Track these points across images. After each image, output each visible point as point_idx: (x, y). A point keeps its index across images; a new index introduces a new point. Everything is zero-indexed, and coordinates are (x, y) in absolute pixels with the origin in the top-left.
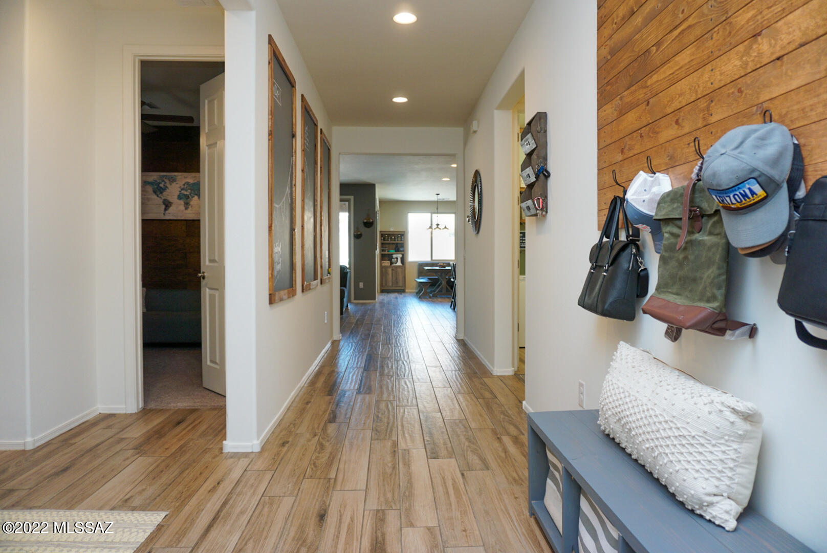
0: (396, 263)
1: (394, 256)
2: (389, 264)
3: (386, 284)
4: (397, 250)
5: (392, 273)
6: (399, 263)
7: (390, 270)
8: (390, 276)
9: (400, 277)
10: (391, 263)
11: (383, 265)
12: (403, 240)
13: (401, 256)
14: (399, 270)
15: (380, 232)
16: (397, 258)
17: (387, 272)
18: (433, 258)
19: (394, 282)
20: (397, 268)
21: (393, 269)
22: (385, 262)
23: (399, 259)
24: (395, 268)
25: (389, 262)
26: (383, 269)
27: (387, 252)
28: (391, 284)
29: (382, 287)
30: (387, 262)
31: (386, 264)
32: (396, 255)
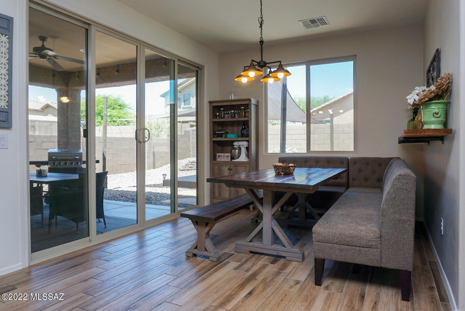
0: (237, 158)
1: (236, 144)
3: (220, 194)
6: (243, 158)
7: (226, 170)
10: (232, 158)
12: (248, 114)
13: (245, 144)
14: (241, 170)
15: (210, 102)
17: (221, 173)
18: (311, 150)
19: (232, 191)
20: (237, 167)
21: (230, 167)
22: (223, 155)
23: (242, 151)
24: (233, 166)
25: (229, 155)
26: (216, 166)
27: (224, 137)
28: (228, 194)
29: (214, 198)
30: (226, 154)
31: (225, 159)
32: (238, 144)
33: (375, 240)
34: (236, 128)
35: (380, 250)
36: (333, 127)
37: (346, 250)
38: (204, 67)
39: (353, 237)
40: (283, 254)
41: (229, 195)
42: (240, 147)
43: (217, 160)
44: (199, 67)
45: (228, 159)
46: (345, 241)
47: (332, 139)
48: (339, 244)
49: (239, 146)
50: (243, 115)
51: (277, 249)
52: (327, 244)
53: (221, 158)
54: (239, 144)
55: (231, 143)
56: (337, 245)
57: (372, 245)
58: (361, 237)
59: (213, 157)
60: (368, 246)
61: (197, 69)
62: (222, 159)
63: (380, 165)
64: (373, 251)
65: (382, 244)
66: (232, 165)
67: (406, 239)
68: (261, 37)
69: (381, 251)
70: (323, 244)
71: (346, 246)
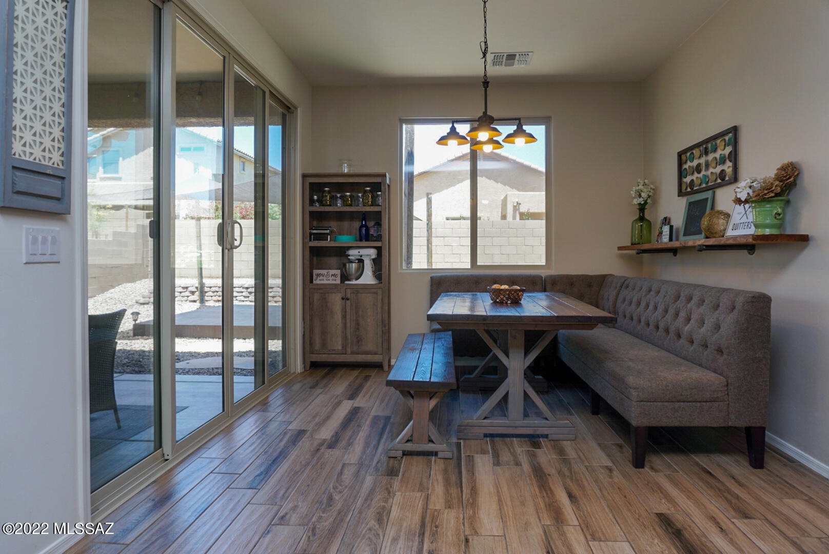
0: (357, 279)
1: (353, 253)
2: (338, 281)
3: (324, 344)
4: (365, 237)
5: (344, 310)
6: (368, 278)
7: (336, 301)
8: (338, 316)
9: (370, 323)
10: (345, 277)
11: (317, 281)
12: (380, 201)
13: (373, 253)
14: (367, 300)
15: (304, 176)
16: (361, 261)
17: (326, 306)
18: (478, 264)
19: (349, 337)
20: (359, 294)
21: (346, 296)
22: (326, 274)
23: (367, 265)
24: (351, 293)
25: (338, 272)
26: (316, 294)
27: (329, 240)
28: (340, 343)
29: (312, 352)
30: (332, 272)
31: (329, 280)
32: (359, 252)
33: (722, 389)
34: (346, 224)
35: (728, 402)
36: (431, 226)
37: (683, 408)
38: (296, 108)
39: (692, 389)
40: (545, 431)
41: (343, 344)
42: (362, 258)
43: (314, 282)
44: (290, 108)
45: (335, 280)
46: (681, 395)
47: (430, 245)
48: (672, 402)
49: (361, 256)
50: (369, 201)
51: (533, 425)
52: (655, 403)
53: (321, 278)
54: (360, 254)
55: (341, 252)
56: (669, 403)
57: (718, 397)
58: (703, 388)
59: (308, 278)
60: (713, 400)
61: (285, 112)
62: (323, 280)
63: (590, 285)
64: (719, 405)
65: (730, 394)
66: (349, 291)
67: (761, 383)
68: (485, 75)
69: (729, 404)
70: (649, 403)
71: (682, 403)
